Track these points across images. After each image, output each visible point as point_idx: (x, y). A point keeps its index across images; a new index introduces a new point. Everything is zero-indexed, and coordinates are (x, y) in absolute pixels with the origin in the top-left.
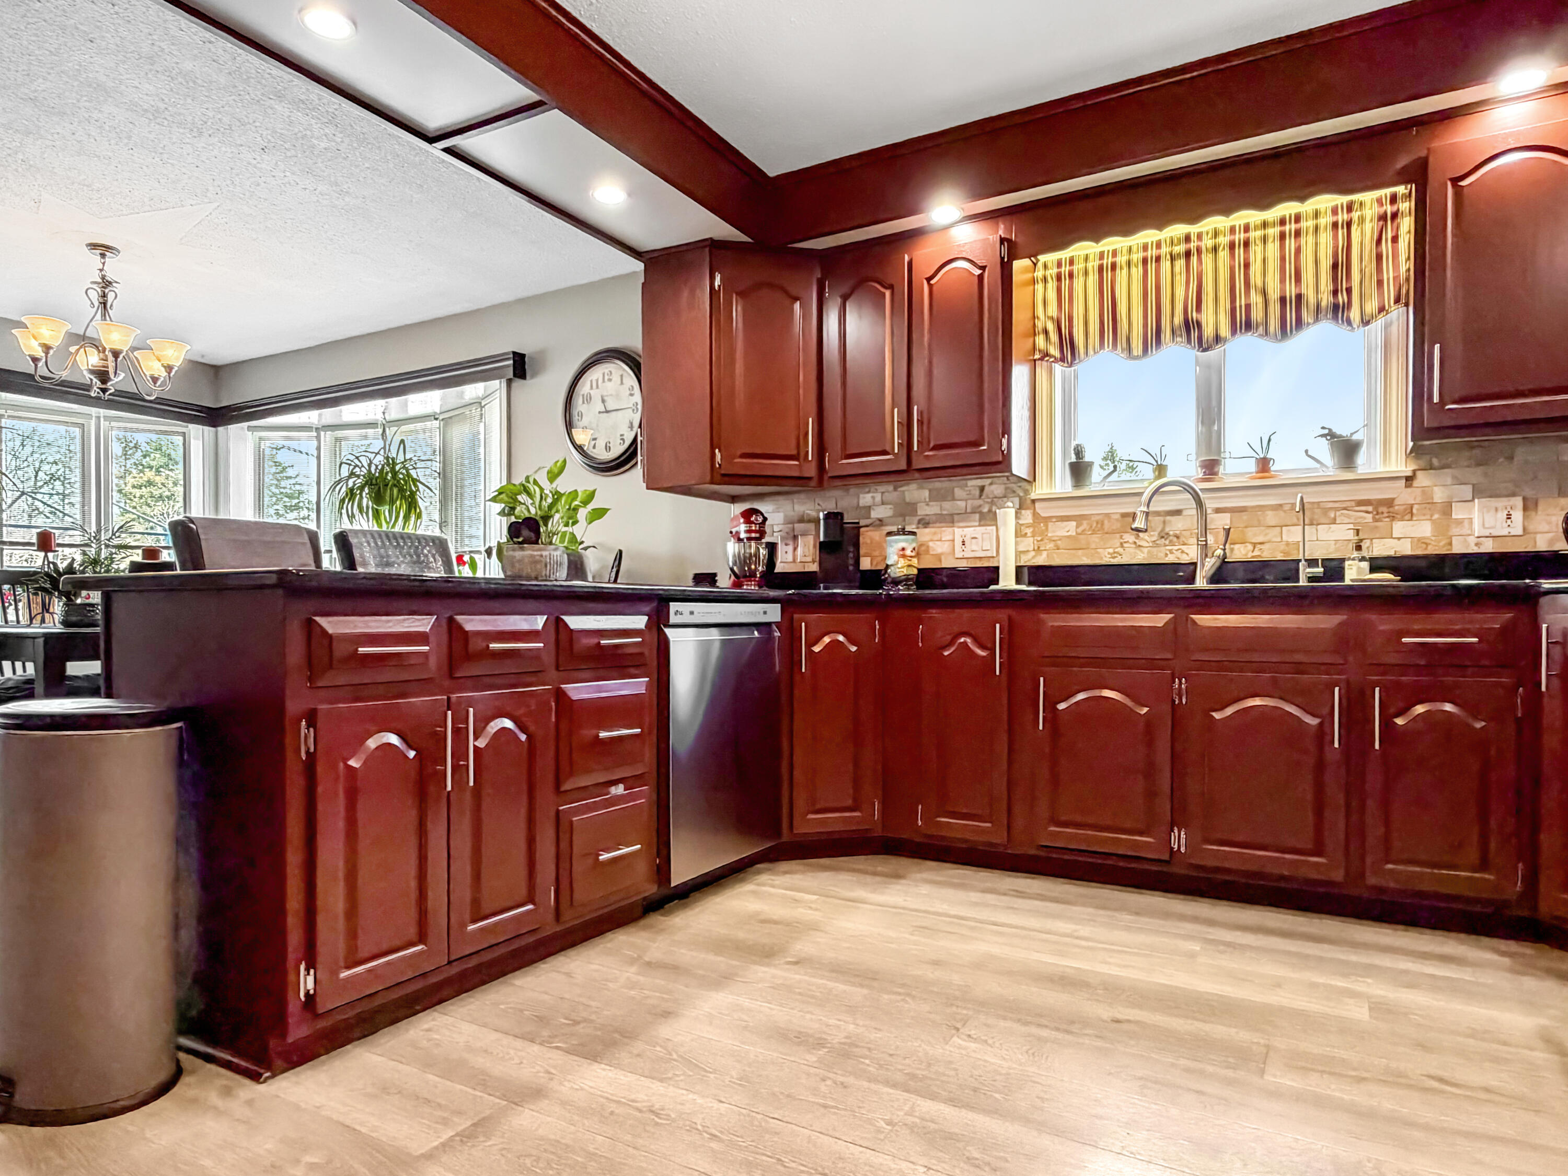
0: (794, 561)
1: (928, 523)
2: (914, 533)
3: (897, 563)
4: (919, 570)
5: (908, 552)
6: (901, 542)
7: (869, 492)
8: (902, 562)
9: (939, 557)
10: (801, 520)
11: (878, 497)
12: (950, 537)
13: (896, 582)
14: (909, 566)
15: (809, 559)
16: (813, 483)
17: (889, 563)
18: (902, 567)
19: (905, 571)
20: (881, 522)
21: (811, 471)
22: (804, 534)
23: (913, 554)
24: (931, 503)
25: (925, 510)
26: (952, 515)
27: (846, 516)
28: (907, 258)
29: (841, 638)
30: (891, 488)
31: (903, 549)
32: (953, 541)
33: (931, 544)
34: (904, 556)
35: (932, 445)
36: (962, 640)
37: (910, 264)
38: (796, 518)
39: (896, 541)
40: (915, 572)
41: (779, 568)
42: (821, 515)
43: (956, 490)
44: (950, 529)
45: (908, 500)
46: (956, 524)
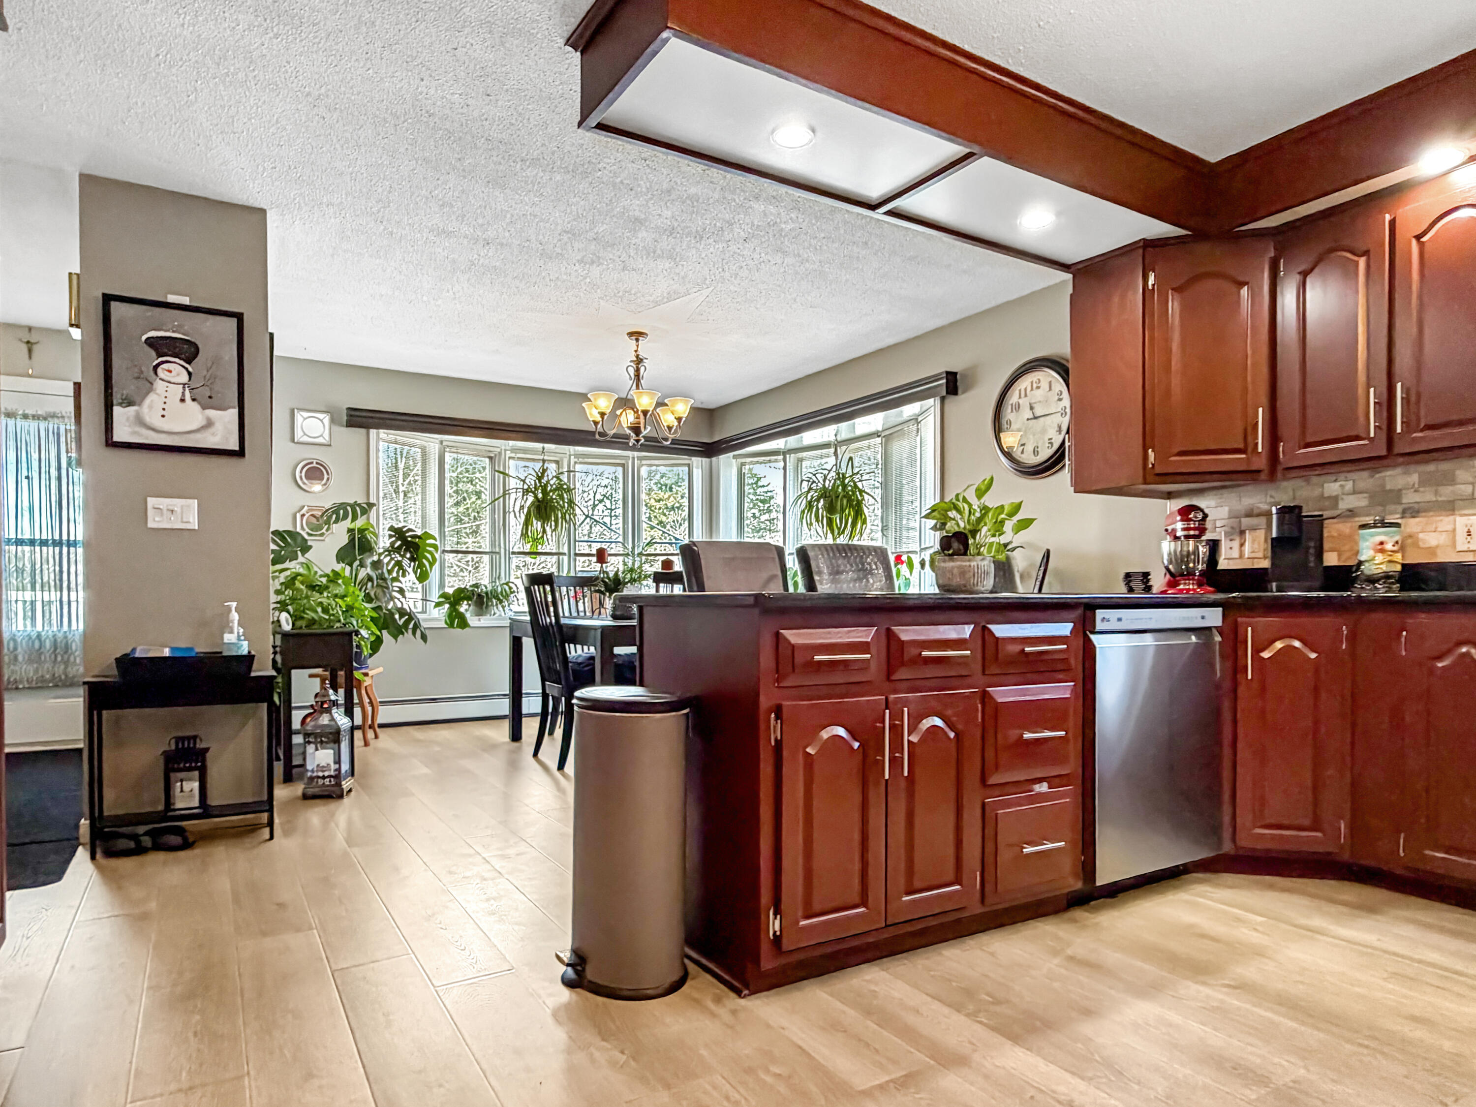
0: (1241, 556)
1: (1418, 512)
2: (1397, 525)
3: (1373, 559)
4: (1403, 565)
5: (1389, 546)
6: (1378, 535)
7: (1336, 481)
8: (1380, 558)
9: (1432, 550)
10: (1250, 514)
11: (1349, 485)
12: (1450, 527)
13: (1372, 580)
14: (1390, 561)
15: (1261, 555)
16: (1263, 476)
17: (1362, 558)
18: (1382, 563)
19: (1384, 568)
20: (1352, 513)
21: (1261, 463)
22: (1253, 529)
23: (1395, 548)
24: (1422, 489)
25: (1410, 498)
26: (1452, 502)
27: (1304, 509)
28: (1388, 217)
29: (1297, 644)
30: (1365, 474)
31: (1382, 543)
32: (1454, 530)
33: (1421, 536)
34: (1382, 551)
35: (1422, 425)
36: (1464, 650)
37: (1393, 223)
38: (1243, 512)
39: (1372, 535)
40: (1399, 568)
41: (1223, 565)
42: (1274, 510)
43: (1458, 472)
44: (1452, 518)
45: (1388, 487)
46: (1457, 512)
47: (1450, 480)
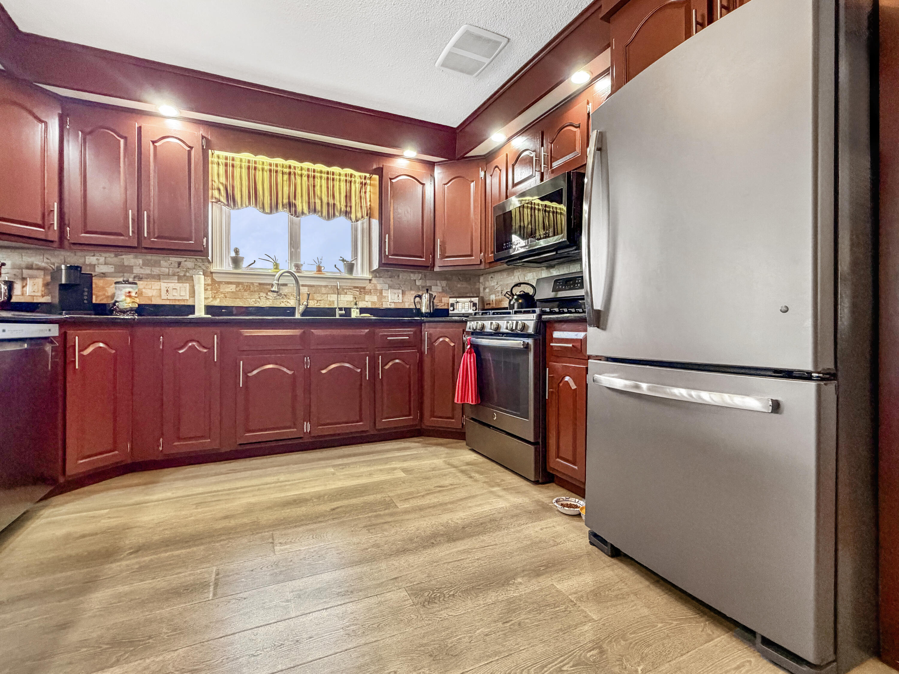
0: (23, 294)
1: (142, 278)
2: (136, 284)
3: (125, 300)
4: (139, 305)
5: (133, 294)
6: (128, 288)
7: (94, 256)
8: (129, 300)
9: (150, 298)
10: (30, 267)
11: (102, 260)
12: (158, 288)
13: (124, 312)
14: (133, 302)
15: (40, 294)
16: (56, 245)
17: (118, 300)
18: (129, 303)
19: (130, 305)
20: (104, 275)
21: (54, 236)
22: (32, 277)
23: (137, 295)
24: (144, 267)
25: (137, 271)
26: (159, 275)
27: (83, 269)
28: (137, 126)
30: (112, 255)
31: (129, 292)
32: (160, 289)
33: (144, 290)
34: (130, 296)
35: (156, 236)
36: (190, 344)
37: (140, 128)
38: (24, 266)
39: (124, 288)
40: (137, 306)
41: (14, 300)
42: (63, 267)
43: (162, 262)
44: (159, 283)
45: (126, 264)
46: (161, 281)
47: (157, 264)
